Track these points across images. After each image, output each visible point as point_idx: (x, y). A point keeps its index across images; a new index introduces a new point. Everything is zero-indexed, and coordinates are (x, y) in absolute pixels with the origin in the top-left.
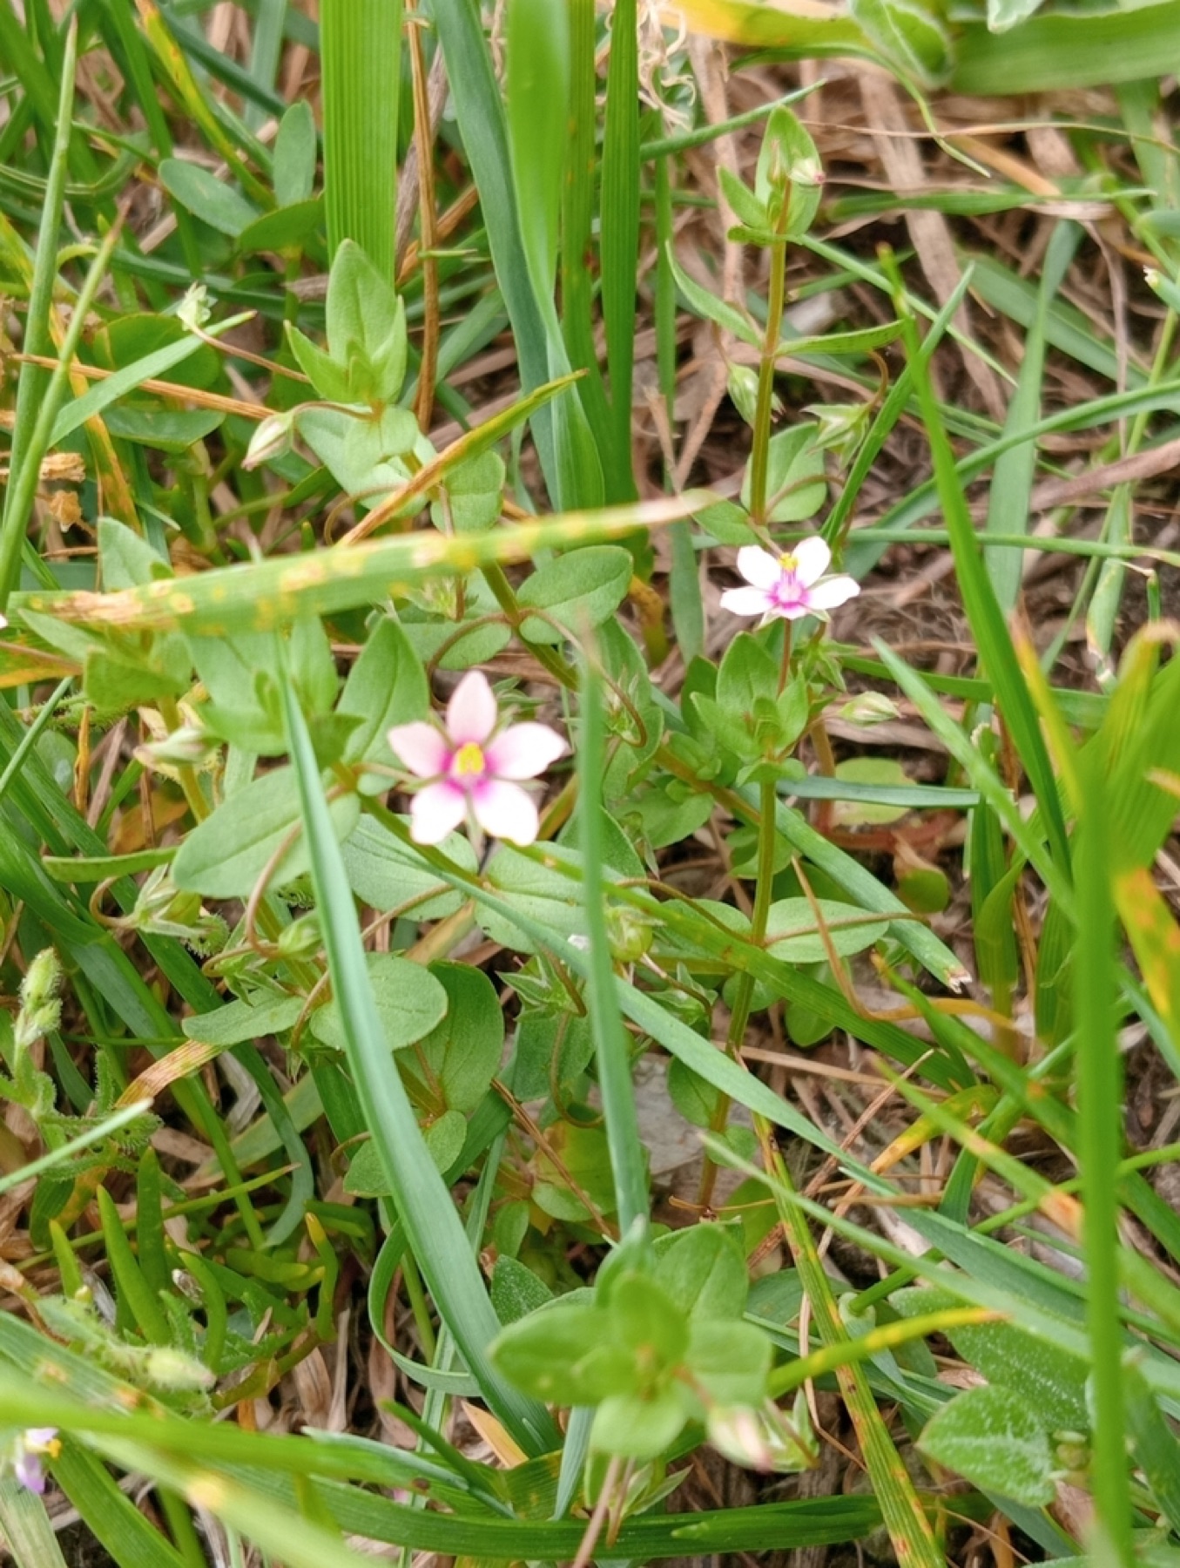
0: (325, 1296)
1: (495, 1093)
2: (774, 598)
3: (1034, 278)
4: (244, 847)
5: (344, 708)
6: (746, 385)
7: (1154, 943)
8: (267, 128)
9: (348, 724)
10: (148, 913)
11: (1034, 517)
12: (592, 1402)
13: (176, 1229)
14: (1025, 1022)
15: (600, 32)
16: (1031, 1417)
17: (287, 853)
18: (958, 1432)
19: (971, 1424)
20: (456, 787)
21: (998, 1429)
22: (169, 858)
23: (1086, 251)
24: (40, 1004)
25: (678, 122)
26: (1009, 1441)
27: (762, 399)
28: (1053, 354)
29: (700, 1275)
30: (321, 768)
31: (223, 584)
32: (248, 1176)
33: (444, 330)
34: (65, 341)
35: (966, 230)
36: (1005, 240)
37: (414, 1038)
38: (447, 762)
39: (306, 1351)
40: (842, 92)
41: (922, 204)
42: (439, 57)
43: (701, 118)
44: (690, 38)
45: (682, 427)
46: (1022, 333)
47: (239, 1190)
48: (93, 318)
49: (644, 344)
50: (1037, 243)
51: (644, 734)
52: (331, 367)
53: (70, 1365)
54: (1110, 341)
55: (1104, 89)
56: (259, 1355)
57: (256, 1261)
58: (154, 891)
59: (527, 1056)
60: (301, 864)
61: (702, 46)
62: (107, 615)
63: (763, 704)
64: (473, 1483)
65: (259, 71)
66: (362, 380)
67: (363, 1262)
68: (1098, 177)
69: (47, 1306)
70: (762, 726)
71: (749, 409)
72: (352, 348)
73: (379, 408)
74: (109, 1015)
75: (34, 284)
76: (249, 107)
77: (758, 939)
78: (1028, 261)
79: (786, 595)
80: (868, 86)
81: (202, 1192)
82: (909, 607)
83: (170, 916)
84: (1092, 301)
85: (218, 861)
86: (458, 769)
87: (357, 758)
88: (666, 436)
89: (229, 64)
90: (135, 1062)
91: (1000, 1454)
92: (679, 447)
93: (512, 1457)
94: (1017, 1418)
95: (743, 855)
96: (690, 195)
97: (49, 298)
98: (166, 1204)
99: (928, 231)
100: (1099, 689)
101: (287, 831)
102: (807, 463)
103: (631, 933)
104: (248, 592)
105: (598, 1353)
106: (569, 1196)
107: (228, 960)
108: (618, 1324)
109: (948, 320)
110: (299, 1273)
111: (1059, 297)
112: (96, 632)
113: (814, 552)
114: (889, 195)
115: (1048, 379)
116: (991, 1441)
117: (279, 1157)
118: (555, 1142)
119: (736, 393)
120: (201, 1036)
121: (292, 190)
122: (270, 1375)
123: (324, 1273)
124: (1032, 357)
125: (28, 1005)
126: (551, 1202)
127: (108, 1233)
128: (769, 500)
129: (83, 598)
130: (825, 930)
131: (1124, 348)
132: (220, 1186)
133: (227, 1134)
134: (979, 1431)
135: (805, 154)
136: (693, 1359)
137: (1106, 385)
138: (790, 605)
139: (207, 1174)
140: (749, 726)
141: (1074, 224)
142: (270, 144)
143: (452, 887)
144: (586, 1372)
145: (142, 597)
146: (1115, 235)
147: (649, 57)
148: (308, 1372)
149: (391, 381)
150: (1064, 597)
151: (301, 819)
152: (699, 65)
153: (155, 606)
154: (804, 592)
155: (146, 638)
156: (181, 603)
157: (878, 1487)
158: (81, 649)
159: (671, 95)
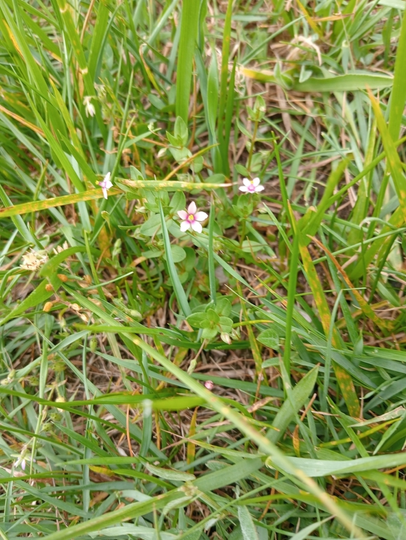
0: (163, 300)
1: (194, 269)
2: (249, 189)
3: (304, 126)
4: (152, 227)
5: (170, 206)
6: (249, 145)
7: (306, 259)
8: (168, 88)
9: (170, 208)
10: (136, 235)
11: (298, 172)
12: (203, 328)
13: (139, 286)
14: (286, 263)
15: (228, 75)
16: (277, 335)
17: (160, 229)
18: (263, 337)
19: (266, 335)
20: (189, 222)
21: (271, 337)
22: (140, 227)
23: (314, 122)
24: (117, 248)
25: (242, 94)
26: (273, 339)
27: (252, 147)
28: (306, 142)
29: (224, 306)
30: (165, 216)
31: (150, 183)
32: (152, 278)
33: (196, 128)
34: (129, 128)
35: (293, 117)
36: (300, 119)
37: (180, 260)
38: (187, 217)
39: (159, 308)
40: (273, 88)
41: (285, 111)
42: (199, 80)
43: (246, 94)
44: (246, 78)
45: (238, 149)
46: (300, 136)
47: (151, 281)
48: (134, 124)
49: (232, 133)
50: (305, 120)
51: (225, 208)
52: (174, 139)
53: (118, 311)
54: (316, 140)
55: (321, 93)
56: (151, 309)
57: (152, 292)
58: (137, 231)
59: (200, 263)
60: (161, 232)
61: (248, 79)
62: (131, 185)
63: (245, 207)
64: (184, 335)
65: (168, 77)
66: (180, 141)
67: (170, 293)
68: (318, 109)
69: (115, 300)
70: (244, 211)
71: (249, 150)
72: (178, 136)
73: (182, 147)
74: (130, 249)
75: (124, 117)
76: (166, 84)
77: (241, 247)
78: (303, 123)
79: (251, 188)
80: (278, 87)
81: (144, 280)
82: (275, 186)
83: (140, 236)
84: (313, 131)
85: (148, 229)
86: (189, 219)
87: (173, 213)
88: (234, 151)
89: (163, 75)
90: (134, 258)
91: (270, 341)
92: (237, 153)
93: (191, 330)
94: (274, 335)
95: (240, 230)
96: (243, 106)
97: (126, 120)
98: (137, 282)
99: (286, 117)
100: (305, 206)
101: (159, 225)
102: (259, 160)
103: (218, 246)
104: (154, 185)
105: (205, 321)
106: (205, 287)
107: (149, 244)
108: (208, 316)
109: (288, 136)
110: (159, 296)
111: (308, 131)
112: (129, 187)
113: (257, 181)
114: (279, 109)
115: (305, 146)
116: (270, 338)
117: (157, 276)
118: (203, 278)
119: (247, 146)
120: (145, 256)
121: (171, 102)
122: (153, 312)
123: (163, 296)
124: (301, 141)
125: (115, 249)
126: (202, 288)
127: (126, 286)
128: (251, 166)
129: (127, 181)
130: (251, 246)
131: (319, 141)
132: (147, 279)
133: (149, 270)
134: (267, 337)
135: (263, 105)
136: (220, 322)
137: (314, 148)
138: (251, 190)
139: (145, 277)
140: (242, 211)
141: (312, 118)
142: (169, 91)
143: (188, 235)
144: (202, 324)
145: (137, 183)
146: (319, 120)
147: (237, 82)
148: (159, 312)
149: (185, 143)
150: (302, 186)
151: (161, 224)
152: (247, 83)
153: (138, 185)
154: (254, 188)
155: (137, 189)
156: (143, 185)
157: (251, 341)
158: (127, 190)
159: (241, 89)
